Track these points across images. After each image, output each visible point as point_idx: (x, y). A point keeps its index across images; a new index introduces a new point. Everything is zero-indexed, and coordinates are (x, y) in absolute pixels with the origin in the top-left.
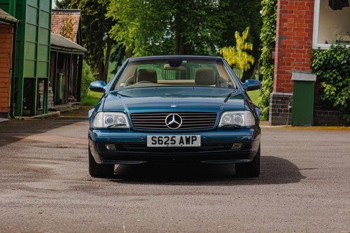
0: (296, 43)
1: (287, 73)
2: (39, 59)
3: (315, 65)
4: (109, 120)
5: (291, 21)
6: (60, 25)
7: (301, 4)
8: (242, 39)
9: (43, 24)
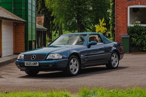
0: (122, 25)
1: (119, 35)
2: (33, 34)
3: (129, 32)
4: (21, 57)
5: (120, 17)
6: (37, 20)
7: (123, 11)
8: (102, 22)
9: (34, 21)
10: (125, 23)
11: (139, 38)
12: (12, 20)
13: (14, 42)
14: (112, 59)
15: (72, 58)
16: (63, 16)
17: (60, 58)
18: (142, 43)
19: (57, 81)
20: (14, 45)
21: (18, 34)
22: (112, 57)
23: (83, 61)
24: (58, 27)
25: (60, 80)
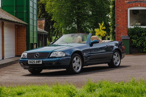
0: (122, 27)
1: (120, 37)
2: (34, 37)
3: (129, 34)
4: (24, 55)
5: (120, 19)
6: (38, 24)
7: (123, 13)
8: (101, 26)
9: (35, 24)
10: (126, 25)
11: (139, 40)
12: (14, 22)
13: (16, 45)
14: (114, 58)
15: (75, 56)
16: (63, 21)
17: (63, 56)
18: (143, 45)
19: (60, 78)
20: (16, 48)
21: (20, 37)
22: (114, 56)
23: (86, 59)
24: (58, 32)
25: (64, 77)
